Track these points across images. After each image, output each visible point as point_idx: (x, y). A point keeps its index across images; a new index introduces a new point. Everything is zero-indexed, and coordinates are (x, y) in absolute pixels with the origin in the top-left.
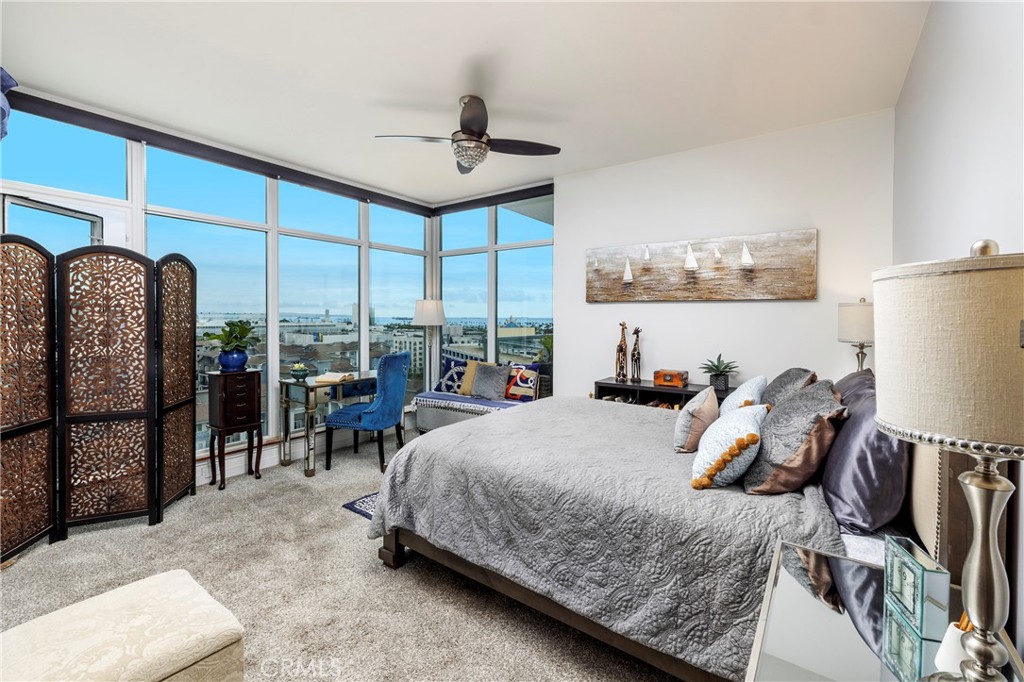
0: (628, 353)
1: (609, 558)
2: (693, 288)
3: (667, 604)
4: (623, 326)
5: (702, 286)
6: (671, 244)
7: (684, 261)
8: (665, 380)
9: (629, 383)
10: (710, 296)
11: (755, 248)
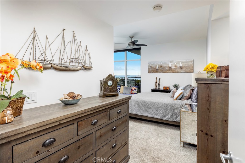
0: (158, 83)
1: (163, 110)
2: (170, 70)
3: (171, 114)
4: (157, 78)
5: (172, 70)
6: (166, 61)
7: (169, 65)
8: (166, 88)
9: (158, 89)
10: (174, 72)
11: (182, 63)
